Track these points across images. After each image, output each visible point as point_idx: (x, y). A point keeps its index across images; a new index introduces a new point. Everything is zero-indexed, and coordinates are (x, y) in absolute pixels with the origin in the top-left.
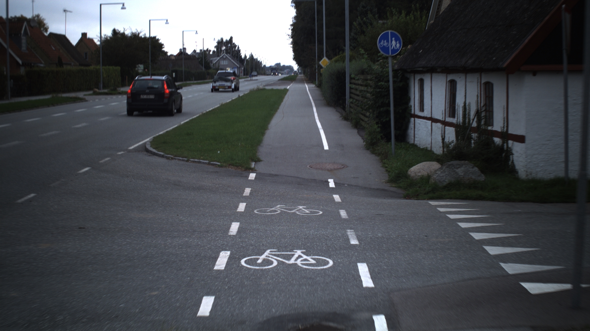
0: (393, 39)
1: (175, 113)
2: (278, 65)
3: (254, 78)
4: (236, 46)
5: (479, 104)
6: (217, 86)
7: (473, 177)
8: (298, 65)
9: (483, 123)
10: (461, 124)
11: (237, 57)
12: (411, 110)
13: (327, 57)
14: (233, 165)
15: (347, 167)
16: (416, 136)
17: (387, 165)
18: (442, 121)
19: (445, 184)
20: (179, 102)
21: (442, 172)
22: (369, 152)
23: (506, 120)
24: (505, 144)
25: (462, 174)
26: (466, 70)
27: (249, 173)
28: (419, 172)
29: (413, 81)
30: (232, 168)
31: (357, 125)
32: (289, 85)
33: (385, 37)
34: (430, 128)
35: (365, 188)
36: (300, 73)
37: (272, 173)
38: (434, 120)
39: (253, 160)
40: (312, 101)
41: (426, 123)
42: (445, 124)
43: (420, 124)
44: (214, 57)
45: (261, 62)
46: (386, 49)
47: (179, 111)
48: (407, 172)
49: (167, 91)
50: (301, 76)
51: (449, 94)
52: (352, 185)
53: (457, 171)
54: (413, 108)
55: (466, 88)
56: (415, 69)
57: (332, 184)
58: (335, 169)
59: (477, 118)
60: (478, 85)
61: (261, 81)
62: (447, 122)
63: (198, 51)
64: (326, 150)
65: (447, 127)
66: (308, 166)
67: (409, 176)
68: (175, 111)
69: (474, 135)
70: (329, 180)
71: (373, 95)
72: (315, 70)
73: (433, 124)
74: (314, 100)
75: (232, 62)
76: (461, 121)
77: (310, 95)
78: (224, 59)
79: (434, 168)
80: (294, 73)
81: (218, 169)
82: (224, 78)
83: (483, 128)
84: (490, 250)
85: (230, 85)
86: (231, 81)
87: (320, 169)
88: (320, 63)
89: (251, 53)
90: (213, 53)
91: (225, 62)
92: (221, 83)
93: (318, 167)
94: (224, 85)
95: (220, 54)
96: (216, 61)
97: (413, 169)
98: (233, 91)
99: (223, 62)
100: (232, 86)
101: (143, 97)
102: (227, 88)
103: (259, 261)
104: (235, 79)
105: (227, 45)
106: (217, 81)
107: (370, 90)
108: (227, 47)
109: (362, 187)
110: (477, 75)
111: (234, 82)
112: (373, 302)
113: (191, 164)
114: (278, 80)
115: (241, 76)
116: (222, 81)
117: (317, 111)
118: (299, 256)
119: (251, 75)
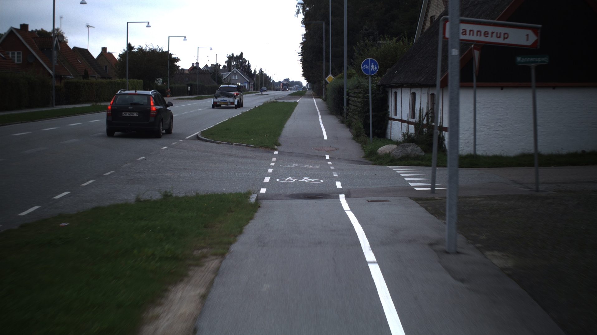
0: (372, 64)
1: (163, 134)
2: (287, 80)
3: (265, 93)
4: (247, 61)
5: (428, 108)
6: (218, 102)
7: (417, 153)
8: (307, 81)
9: (430, 121)
10: (418, 122)
11: (247, 72)
12: (389, 114)
13: (332, 74)
14: (262, 146)
15: (339, 149)
16: (392, 133)
17: (365, 148)
18: (407, 121)
19: (399, 157)
20: (168, 122)
21: (397, 150)
22: (354, 141)
23: (442, 118)
24: (441, 134)
25: (410, 151)
26: (421, 86)
27: (274, 151)
28: (384, 151)
29: (391, 94)
30: (262, 149)
31: (349, 126)
32: (299, 99)
33: (367, 63)
34: (400, 127)
35: (349, 160)
36: (309, 89)
37: (289, 151)
38: (403, 121)
39: (276, 144)
40: (318, 111)
41: (398, 123)
42: (409, 123)
43: (394, 124)
44: (225, 72)
45: (270, 77)
46: (367, 71)
47: (169, 131)
48: (377, 150)
49: (154, 108)
50: (310, 92)
51: (412, 102)
52: (340, 159)
53: (407, 149)
54: (390, 113)
55: (421, 98)
56: (391, 85)
57: (327, 157)
58: (330, 150)
59: (427, 117)
60: (427, 96)
61: (271, 95)
62: (410, 122)
63: (209, 66)
64: (326, 140)
65: (410, 125)
66: (313, 149)
67: (378, 153)
68: (164, 131)
69: (425, 130)
70: (326, 156)
71: (361, 104)
72: (323, 85)
73: (402, 123)
74: (319, 111)
75: (243, 77)
76: (418, 120)
77: (317, 107)
78: (235, 74)
79: (393, 148)
80: (303, 89)
81: (253, 149)
82: (226, 93)
83: (430, 124)
84: (407, 179)
85: (233, 101)
86: (233, 96)
87: (320, 150)
88: (326, 79)
89: (261, 68)
90: (223, 67)
91: (236, 77)
92: (223, 99)
93: (319, 149)
94: (226, 100)
95: (231, 69)
96: (228, 76)
97: (380, 149)
98: (236, 107)
99: (234, 77)
100: (235, 102)
101: (125, 114)
102: (230, 104)
103: (286, 180)
104: (238, 95)
105: (237, 60)
106: (219, 96)
107: (359, 100)
108: (237, 62)
109: (346, 160)
110: (427, 89)
111: (238, 98)
112: (340, 191)
113: (234, 146)
114: (288, 95)
115: (251, 91)
116: (224, 96)
117: (322, 118)
118: (306, 179)
119: (262, 90)
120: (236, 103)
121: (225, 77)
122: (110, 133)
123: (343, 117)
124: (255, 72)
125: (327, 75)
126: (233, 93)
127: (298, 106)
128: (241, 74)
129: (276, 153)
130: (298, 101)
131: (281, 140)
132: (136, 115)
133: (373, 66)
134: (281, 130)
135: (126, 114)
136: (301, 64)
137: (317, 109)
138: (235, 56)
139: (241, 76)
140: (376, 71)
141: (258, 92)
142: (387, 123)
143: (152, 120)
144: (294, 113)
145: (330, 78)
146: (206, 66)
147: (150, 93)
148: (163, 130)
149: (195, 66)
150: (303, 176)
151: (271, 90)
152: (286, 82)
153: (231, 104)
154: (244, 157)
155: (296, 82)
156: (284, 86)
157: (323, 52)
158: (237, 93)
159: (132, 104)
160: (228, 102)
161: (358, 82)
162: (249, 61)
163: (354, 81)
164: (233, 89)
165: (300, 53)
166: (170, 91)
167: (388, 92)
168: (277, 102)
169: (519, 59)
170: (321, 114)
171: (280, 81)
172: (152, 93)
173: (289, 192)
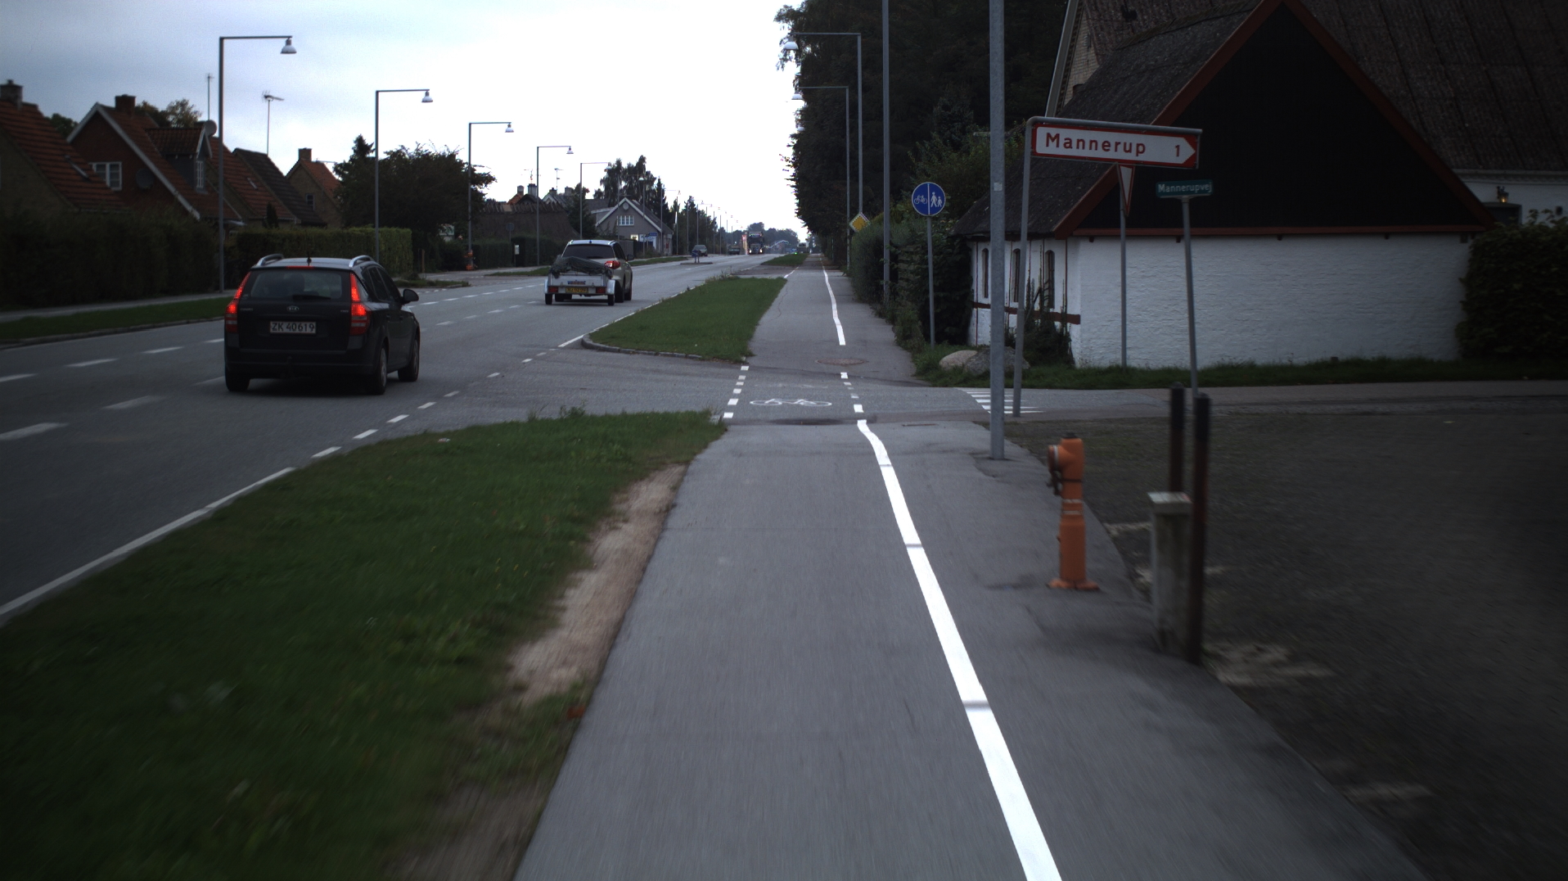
0: (934, 193)
1: (391, 381)
2: (757, 227)
3: (703, 260)
4: (655, 179)
5: (1042, 281)
6: (562, 287)
8: (810, 229)
9: (1046, 304)
10: (1025, 309)
11: (657, 208)
12: (973, 296)
13: (864, 211)
14: (718, 358)
15: (868, 362)
16: (979, 335)
17: (919, 358)
18: (1006, 307)
19: (980, 373)
21: (977, 360)
22: (900, 348)
23: (1065, 297)
24: (1065, 328)
26: (1030, 236)
27: (742, 365)
28: (954, 362)
29: (976, 253)
30: (718, 361)
31: (892, 321)
32: (788, 273)
33: (923, 191)
35: (885, 380)
36: (815, 250)
37: (770, 366)
39: (743, 354)
42: (1010, 310)
43: (981, 315)
44: (601, 208)
45: (715, 219)
46: (923, 207)
47: (409, 374)
48: (938, 362)
49: (363, 308)
50: (817, 257)
51: (1016, 269)
52: (869, 378)
54: (975, 294)
55: (1030, 260)
56: (975, 235)
57: (844, 375)
58: (851, 364)
59: (1040, 298)
60: (1041, 256)
62: (1011, 308)
63: (561, 191)
64: (842, 346)
65: (1011, 315)
66: (816, 361)
67: (941, 367)
69: (1038, 321)
70: (842, 373)
71: (917, 275)
72: (845, 239)
75: (645, 220)
76: (1025, 304)
77: (829, 288)
78: (626, 212)
79: (970, 356)
80: (798, 250)
81: (699, 362)
82: (583, 262)
83: (1045, 310)
84: (979, 401)
85: (602, 285)
86: (604, 271)
87: (830, 364)
88: (851, 224)
89: (690, 197)
90: (595, 196)
91: (627, 220)
92: (574, 278)
93: (829, 361)
94: (584, 283)
95: (614, 200)
96: (609, 216)
97: (945, 359)
98: (611, 301)
99: (623, 220)
100: (609, 285)
101: (277, 327)
102: (593, 292)
103: (767, 402)
104: (618, 267)
105: (631, 177)
106: (565, 271)
107: (912, 267)
108: (631, 183)
109: (881, 380)
110: (1040, 242)
111: (617, 275)
112: (860, 417)
113: (662, 357)
114: (762, 264)
115: (667, 255)
116: (578, 271)
117: (838, 308)
118: (801, 402)
119: (695, 251)
120: (611, 290)
121: (600, 222)
122: (237, 382)
123: (882, 303)
124: (676, 206)
125: (854, 212)
126: (602, 261)
127: (786, 286)
128: (642, 213)
129: (745, 368)
130: (786, 276)
131: (754, 345)
132: (308, 329)
133: (934, 198)
134: (753, 329)
135: (280, 327)
136: (793, 186)
137: (831, 292)
138: (624, 165)
139: (642, 217)
140: (940, 208)
141: (686, 259)
142: (970, 315)
143: (355, 343)
144: (777, 300)
145: (859, 222)
146: (553, 191)
147: (350, 264)
148: (389, 371)
149: (526, 192)
150: (796, 398)
151: (717, 253)
152: (755, 234)
153: (597, 291)
154: (685, 374)
155: (781, 232)
156: (753, 242)
157: (846, 158)
158: (613, 262)
159: (297, 298)
160: (587, 288)
161: (911, 230)
162: (659, 180)
163: (903, 230)
164: (603, 251)
165: (790, 160)
166: (474, 255)
167: (971, 250)
168: (738, 278)
169: (1161, 187)
170: (837, 302)
171: (739, 229)
172: (355, 263)
173: (772, 417)
